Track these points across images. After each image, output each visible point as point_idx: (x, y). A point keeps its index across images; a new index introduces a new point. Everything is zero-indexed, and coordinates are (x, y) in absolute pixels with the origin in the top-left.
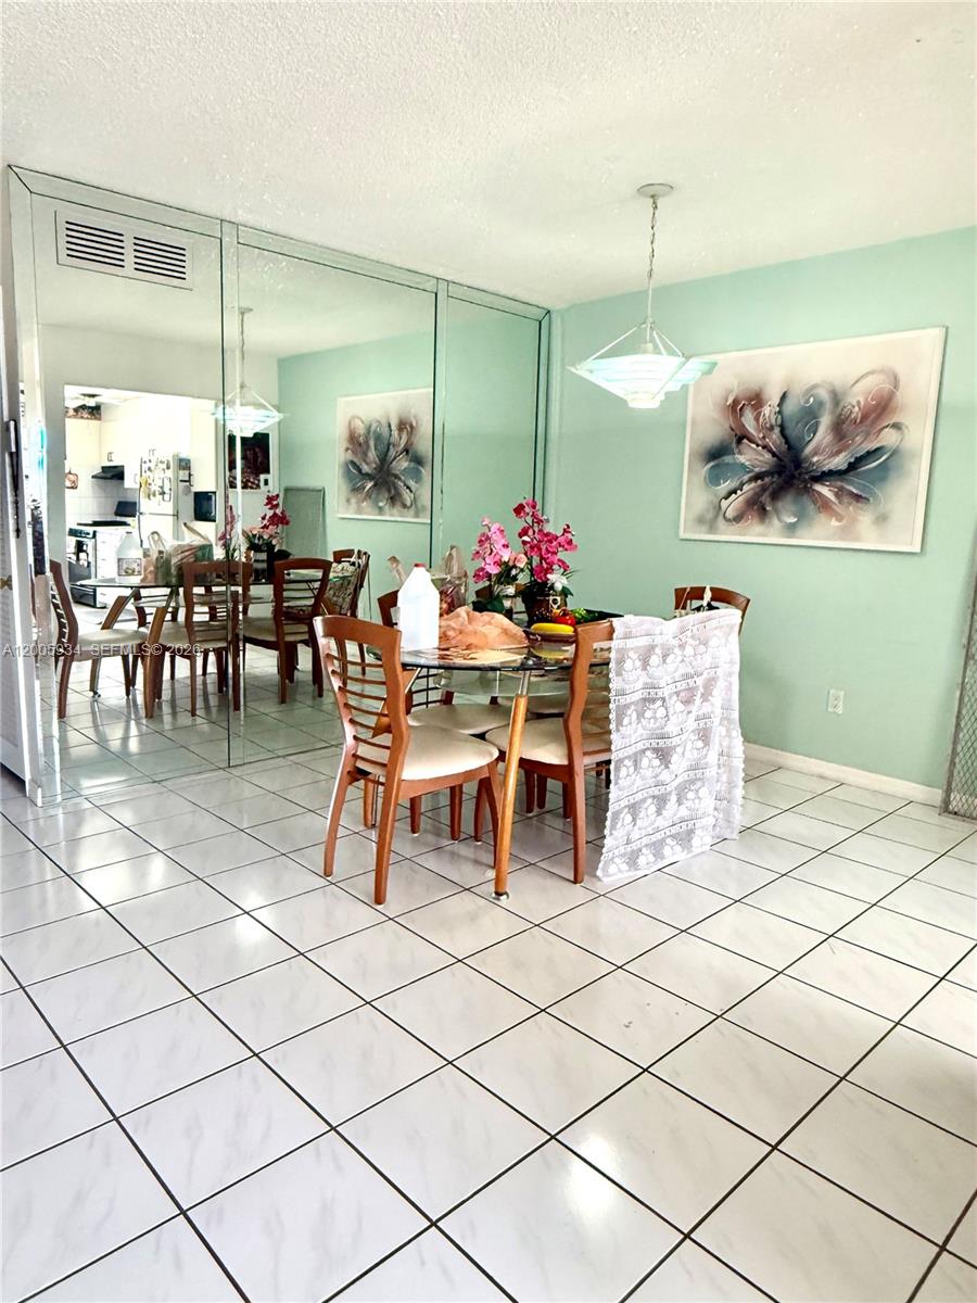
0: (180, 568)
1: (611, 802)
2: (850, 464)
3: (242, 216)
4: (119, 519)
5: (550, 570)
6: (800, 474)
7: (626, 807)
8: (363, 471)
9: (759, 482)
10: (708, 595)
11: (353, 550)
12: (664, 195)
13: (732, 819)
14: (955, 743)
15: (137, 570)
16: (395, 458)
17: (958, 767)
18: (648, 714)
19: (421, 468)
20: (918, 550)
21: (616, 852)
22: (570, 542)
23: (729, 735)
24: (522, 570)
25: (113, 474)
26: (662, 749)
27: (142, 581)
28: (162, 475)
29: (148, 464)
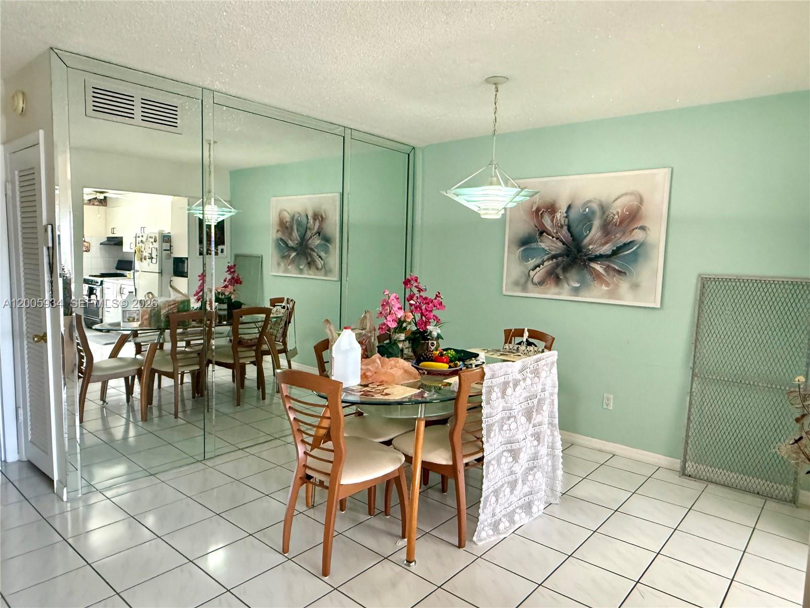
0: (167, 316)
1: (483, 490)
2: (613, 250)
3: (217, 86)
4: (119, 272)
5: (427, 323)
6: (581, 256)
7: (492, 492)
8: (289, 245)
9: (554, 260)
10: (526, 334)
11: (284, 298)
12: (501, 84)
13: (555, 489)
14: (687, 431)
15: (136, 318)
16: (311, 237)
17: (690, 445)
18: (505, 427)
19: (328, 244)
20: (658, 306)
21: (486, 523)
22: (441, 304)
23: (553, 435)
24: (410, 323)
25: (117, 242)
26: (513, 450)
27: (140, 325)
28: (151, 246)
29: (141, 238)
